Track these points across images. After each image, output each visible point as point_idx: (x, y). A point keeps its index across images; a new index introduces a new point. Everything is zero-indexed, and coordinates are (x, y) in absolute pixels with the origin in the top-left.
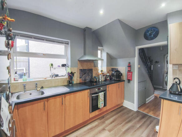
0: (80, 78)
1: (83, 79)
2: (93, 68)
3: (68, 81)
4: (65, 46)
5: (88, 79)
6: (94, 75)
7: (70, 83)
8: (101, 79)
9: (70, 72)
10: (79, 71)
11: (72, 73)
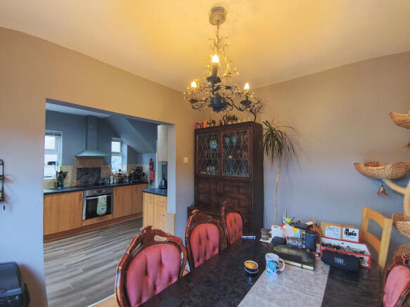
0: (77, 179)
1: (83, 181)
2: (102, 166)
3: (55, 183)
4: (56, 138)
5: (92, 180)
6: (102, 176)
7: (58, 186)
8: (112, 180)
9: (59, 171)
10: (76, 170)
11: (61, 172)
